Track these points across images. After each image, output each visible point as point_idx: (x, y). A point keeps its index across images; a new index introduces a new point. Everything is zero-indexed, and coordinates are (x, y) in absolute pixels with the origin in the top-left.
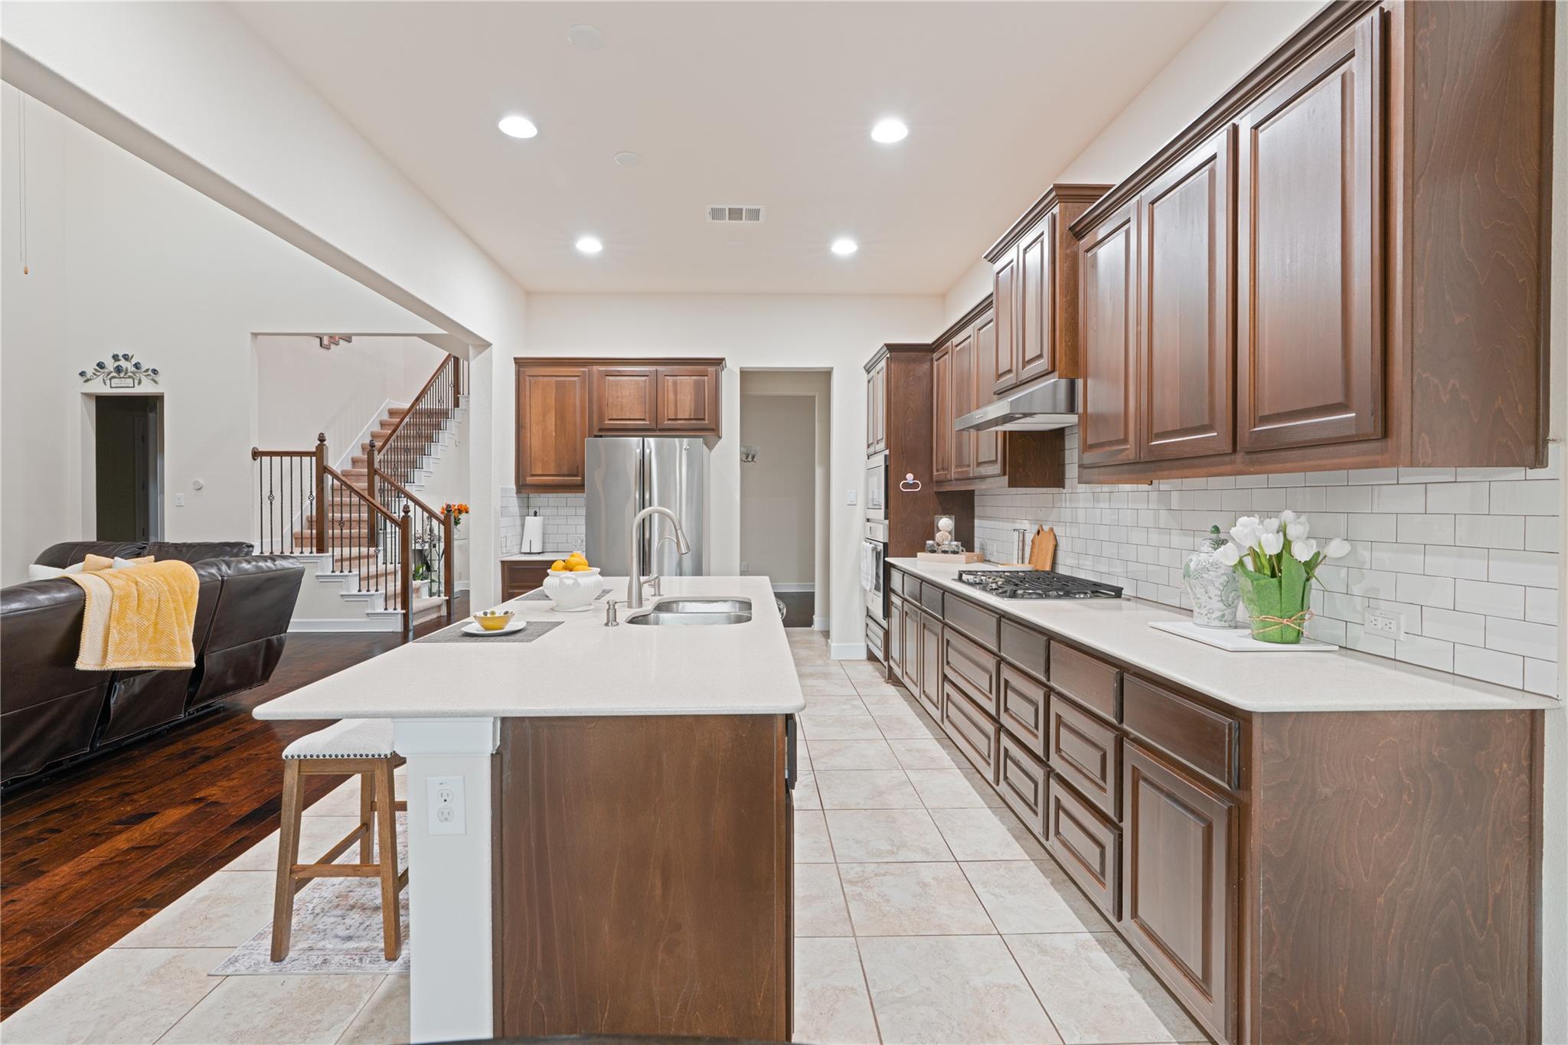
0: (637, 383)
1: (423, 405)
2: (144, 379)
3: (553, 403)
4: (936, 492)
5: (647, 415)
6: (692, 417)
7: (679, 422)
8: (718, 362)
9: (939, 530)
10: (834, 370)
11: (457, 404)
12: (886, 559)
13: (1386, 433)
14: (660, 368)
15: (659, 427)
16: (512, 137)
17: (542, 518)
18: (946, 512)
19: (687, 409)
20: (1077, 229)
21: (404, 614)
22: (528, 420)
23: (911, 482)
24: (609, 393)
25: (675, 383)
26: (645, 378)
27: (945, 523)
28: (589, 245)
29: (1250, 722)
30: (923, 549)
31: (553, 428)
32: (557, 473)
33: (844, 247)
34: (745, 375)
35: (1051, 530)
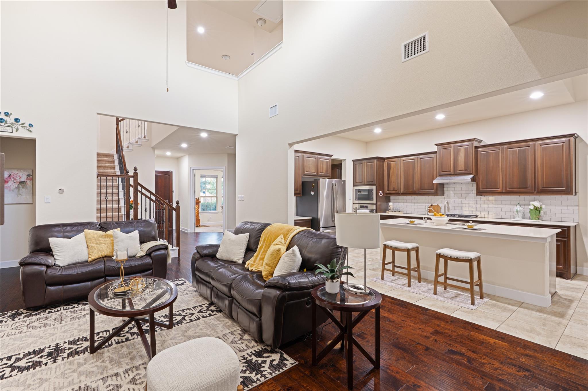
2: (20, 128)
4: (385, 196)
5: (316, 171)
6: (326, 172)
7: (323, 174)
8: (331, 156)
10: (346, 161)
14: (319, 156)
15: (318, 175)
20: (478, 147)
21: (178, 249)
23: (381, 193)
24: (306, 162)
25: (322, 161)
26: (315, 159)
35: (438, 205)
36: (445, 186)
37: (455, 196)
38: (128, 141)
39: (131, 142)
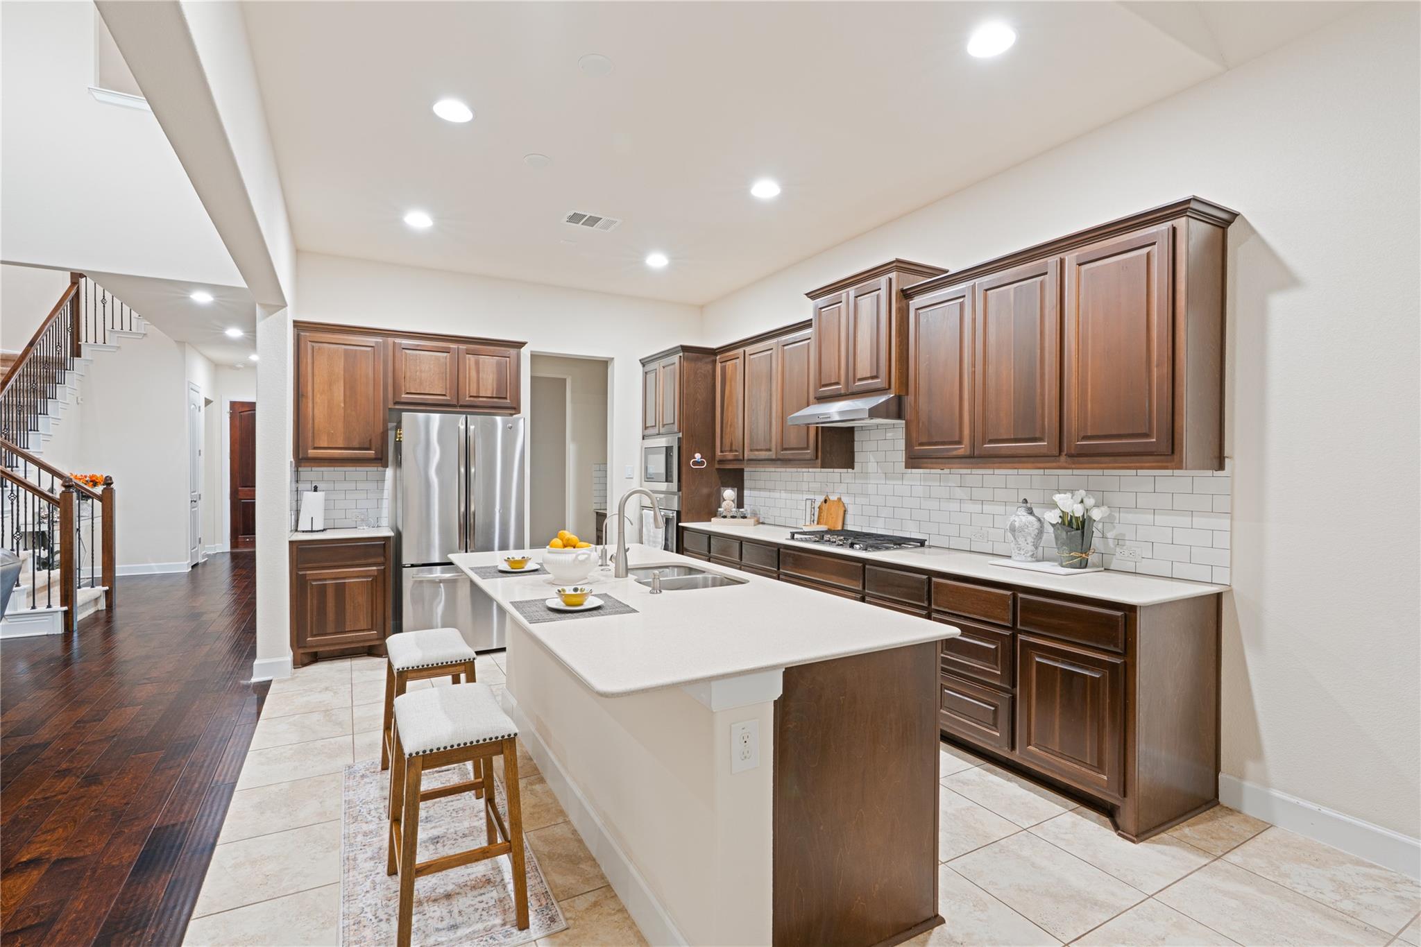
0: (437, 358)
1: (37, 352)
3: (342, 373)
4: (717, 469)
5: (448, 392)
6: (494, 396)
7: (481, 399)
8: (520, 345)
9: (724, 500)
10: (616, 361)
11: (76, 352)
12: (680, 524)
13: (1173, 452)
14: (463, 347)
15: (461, 403)
16: (447, 121)
17: (323, 493)
18: (727, 485)
19: (490, 387)
20: (909, 292)
21: (68, 613)
22: (310, 388)
23: (700, 460)
24: (406, 365)
25: (477, 363)
26: (445, 354)
27: (729, 494)
28: (419, 220)
29: (1136, 612)
30: (715, 516)
31: (342, 398)
32: (346, 446)
33: (657, 260)
34: (535, 357)
35: (840, 499)
36: (857, 436)
37: (879, 471)
38: (108, 326)
39: (117, 327)
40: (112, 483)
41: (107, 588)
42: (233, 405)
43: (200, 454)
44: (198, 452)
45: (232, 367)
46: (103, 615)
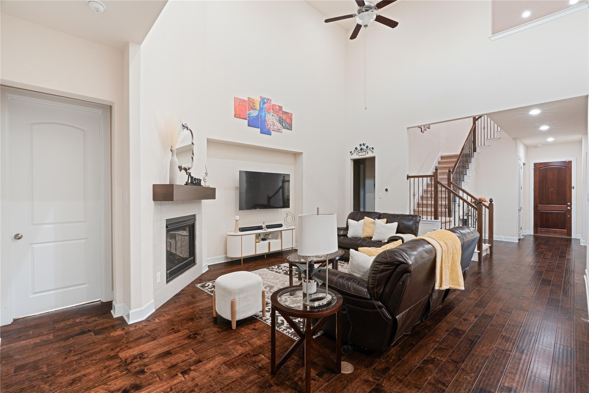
1: (464, 152)
2: (369, 151)
11: (475, 150)
38: (486, 138)
39: (489, 137)
40: (492, 201)
41: (490, 245)
42: (535, 164)
43: (521, 189)
44: (521, 188)
45: (536, 146)
46: (489, 256)
